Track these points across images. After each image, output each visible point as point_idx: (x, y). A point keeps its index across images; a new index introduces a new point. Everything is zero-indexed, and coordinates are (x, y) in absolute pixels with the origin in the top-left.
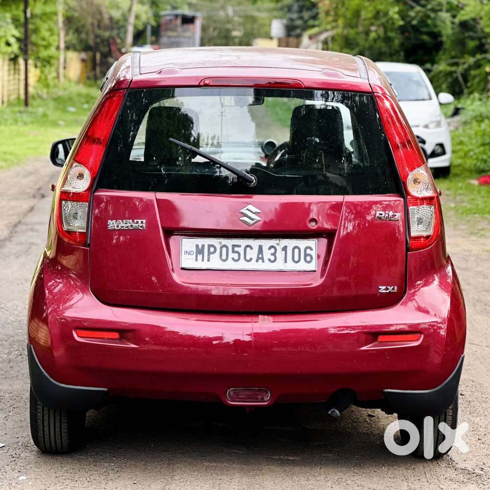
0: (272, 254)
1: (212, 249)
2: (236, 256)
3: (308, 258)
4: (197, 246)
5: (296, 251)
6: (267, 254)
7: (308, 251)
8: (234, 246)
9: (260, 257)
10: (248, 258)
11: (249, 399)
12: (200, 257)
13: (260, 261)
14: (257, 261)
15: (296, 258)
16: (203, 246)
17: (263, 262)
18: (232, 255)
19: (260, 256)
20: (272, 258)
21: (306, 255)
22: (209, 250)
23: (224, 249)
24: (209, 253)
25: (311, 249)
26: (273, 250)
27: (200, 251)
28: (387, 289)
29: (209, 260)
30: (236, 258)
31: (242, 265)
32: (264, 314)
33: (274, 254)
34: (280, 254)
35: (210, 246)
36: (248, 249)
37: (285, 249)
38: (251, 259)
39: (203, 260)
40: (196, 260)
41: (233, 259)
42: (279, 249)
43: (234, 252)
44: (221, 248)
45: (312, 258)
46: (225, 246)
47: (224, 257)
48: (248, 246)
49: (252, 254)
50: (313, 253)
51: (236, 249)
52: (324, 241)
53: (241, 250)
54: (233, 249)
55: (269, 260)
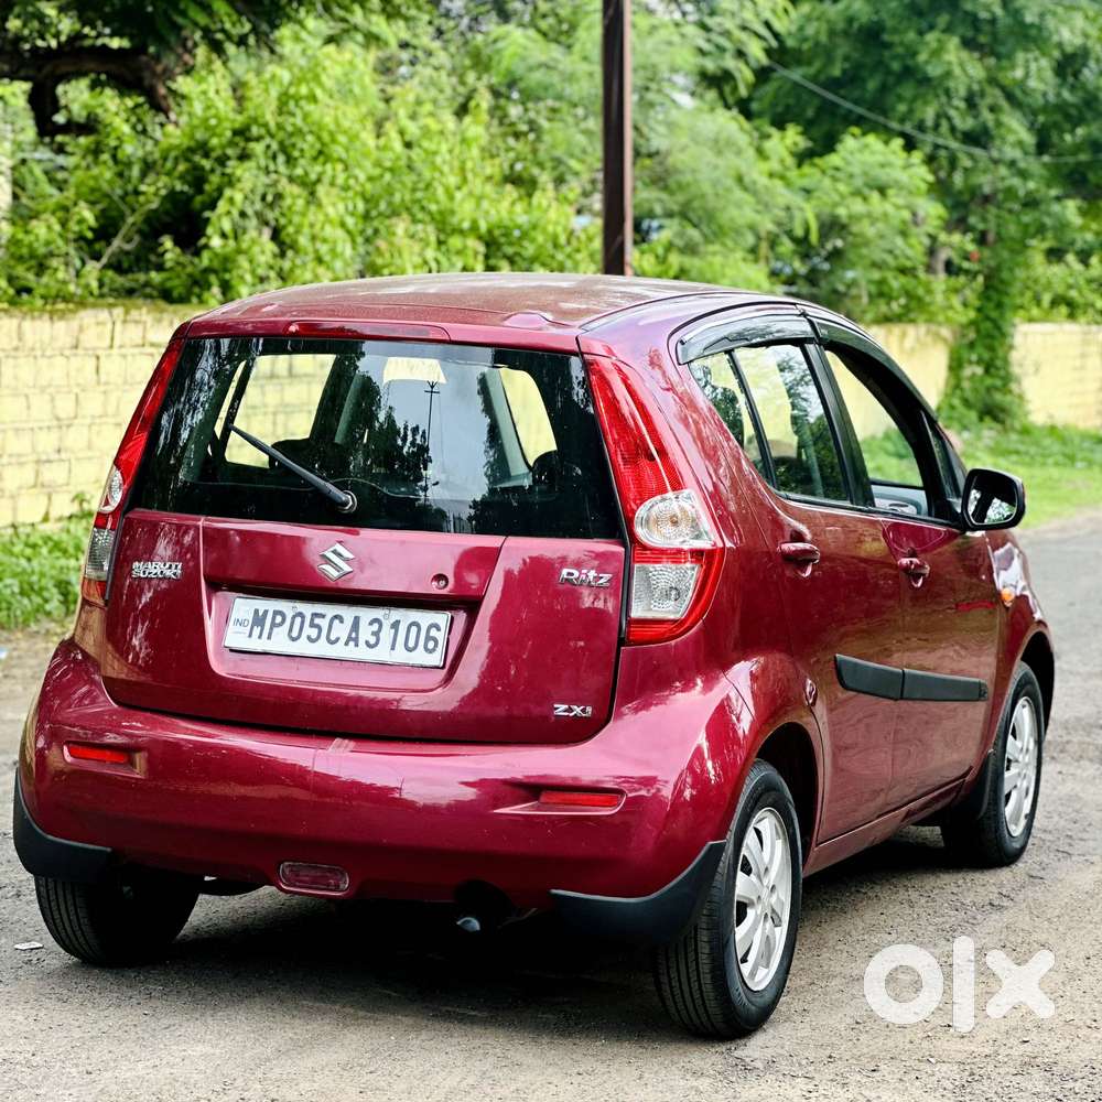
0: (373, 633)
1: (279, 619)
2: (314, 633)
3: (431, 645)
4: (256, 611)
5: (414, 629)
6: (365, 633)
7: (433, 632)
8: (315, 615)
9: (353, 639)
10: (333, 638)
11: (313, 883)
12: (257, 630)
13: (352, 644)
14: (346, 644)
15: (411, 644)
16: (266, 612)
17: (357, 645)
18: (309, 631)
19: (354, 635)
20: (373, 640)
21: (428, 638)
22: (274, 618)
23: (298, 620)
24: (273, 625)
25: (439, 629)
26: (375, 627)
27: (259, 620)
28: (570, 710)
29: (269, 638)
30: (314, 636)
31: (322, 649)
32: (345, 736)
33: (376, 634)
34: (386, 634)
35: (276, 613)
36: (337, 622)
37: (396, 625)
38: (338, 639)
39: (260, 637)
40: (250, 636)
41: (309, 638)
42: (386, 625)
43: (312, 625)
44: (294, 618)
45: (436, 645)
46: (301, 614)
47: (295, 634)
48: (336, 617)
49: (341, 631)
50: (441, 636)
51: (317, 621)
52: (461, 617)
53: (324, 623)
54: (312, 620)
55: (367, 643)
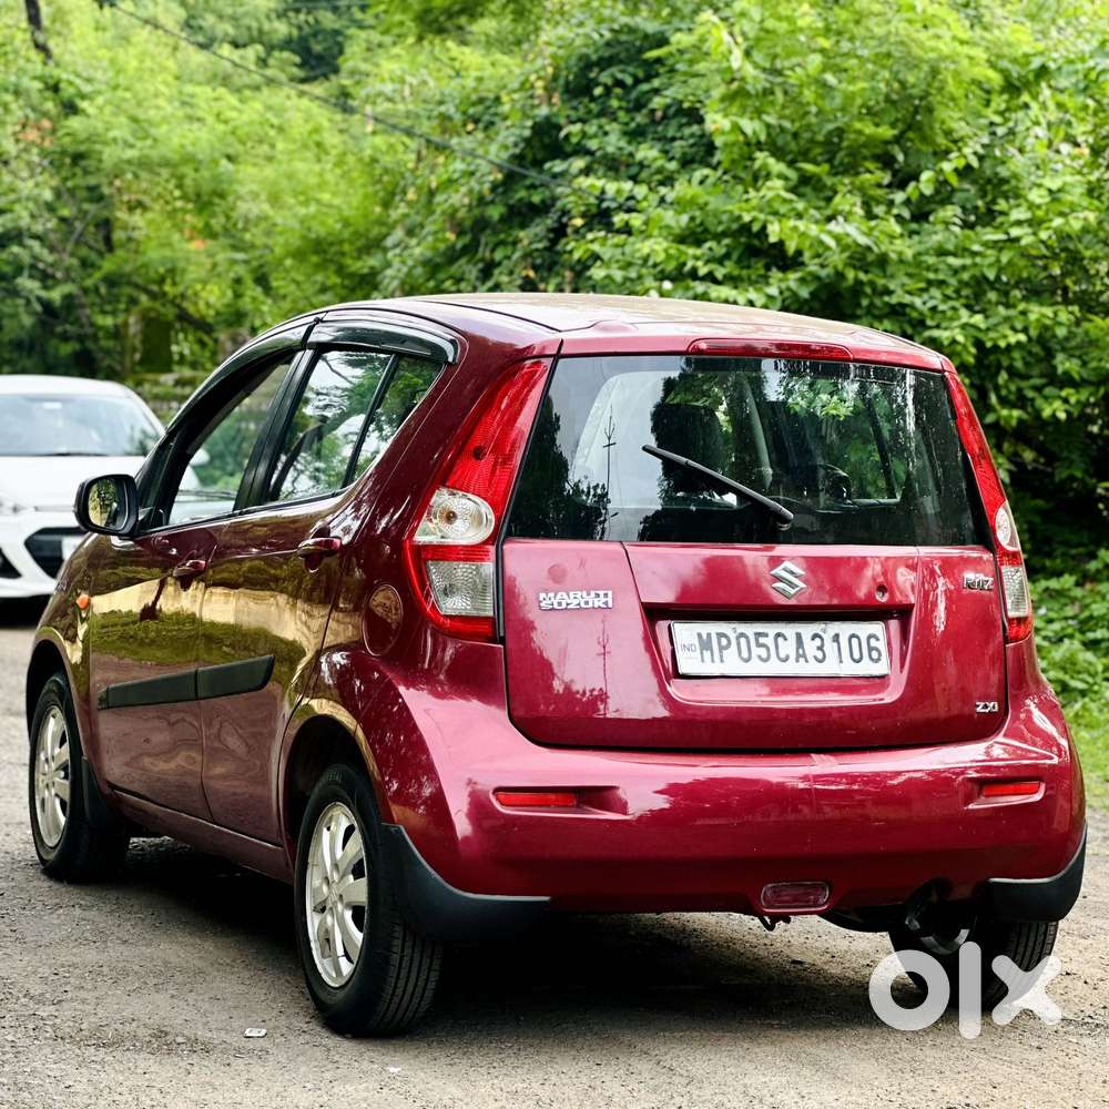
0: (818, 648)
1: (724, 641)
2: (763, 652)
3: (875, 655)
4: (699, 635)
5: (854, 641)
6: (811, 647)
7: (873, 643)
8: (758, 635)
9: (801, 655)
10: (782, 655)
11: (795, 901)
12: (707, 655)
13: (802, 660)
14: (797, 661)
15: (856, 656)
16: (709, 635)
17: (807, 661)
18: (756, 651)
19: (801, 652)
20: (820, 655)
21: (870, 649)
22: (719, 642)
23: (743, 641)
24: (722, 648)
25: (877, 639)
26: (818, 642)
27: (705, 644)
28: (986, 707)
29: (722, 661)
30: (764, 656)
31: (778, 667)
32: (819, 751)
33: (821, 648)
34: (830, 648)
35: (719, 635)
36: (780, 640)
37: (836, 639)
38: (787, 657)
39: (713, 660)
40: (703, 660)
41: (760, 658)
42: (828, 638)
43: (759, 645)
44: (738, 638)
45: (880, 654)
46: (742, 635)
47: (745, 654)
48: (778, 635)
49: (787, 648)
50: (882, 645)
51: (762, 640)
52: (895, 626)
53: (769, 641)
54: (757, 640)
55: (815, 658)
